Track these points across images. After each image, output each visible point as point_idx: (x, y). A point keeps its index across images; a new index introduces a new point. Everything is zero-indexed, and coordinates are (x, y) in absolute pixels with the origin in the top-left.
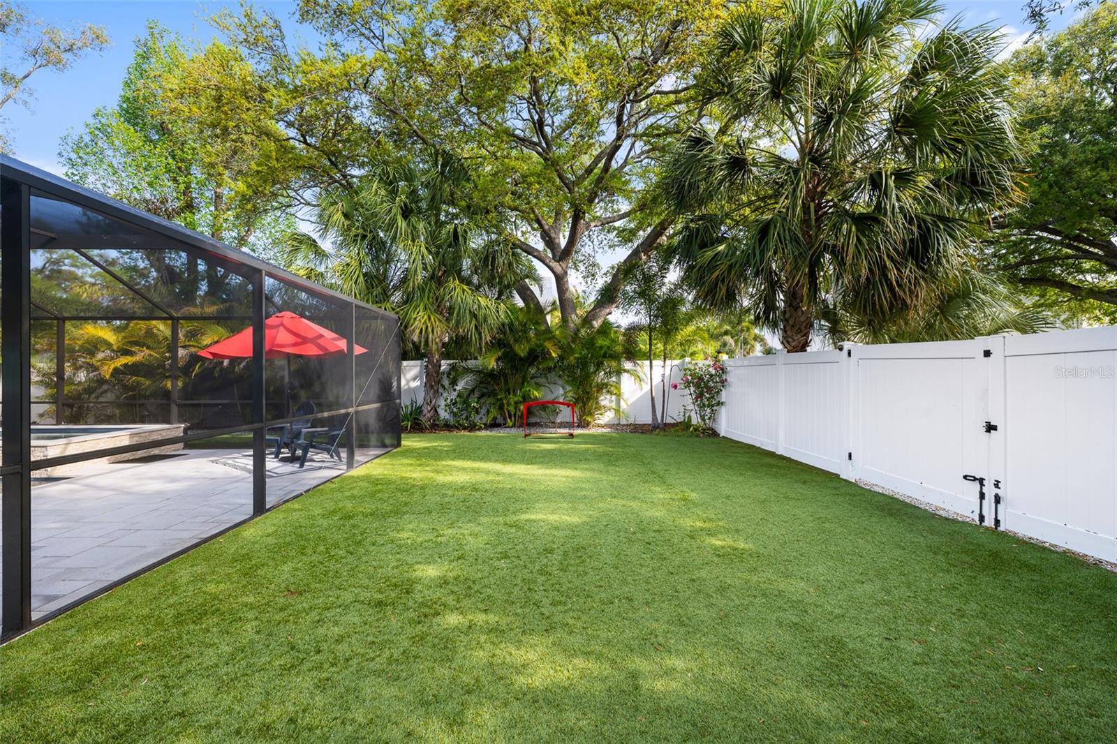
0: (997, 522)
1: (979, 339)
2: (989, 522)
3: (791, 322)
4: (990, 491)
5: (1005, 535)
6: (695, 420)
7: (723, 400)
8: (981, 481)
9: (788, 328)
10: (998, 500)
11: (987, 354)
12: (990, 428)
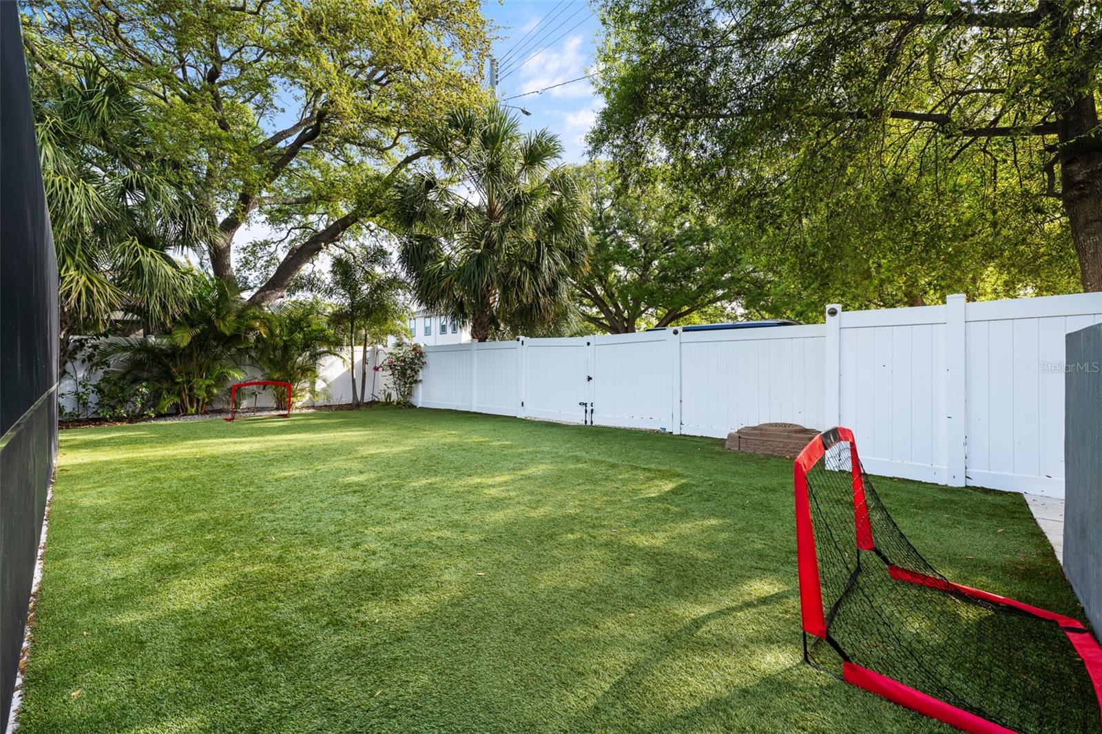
0: (592, 422)
1: (586, 337)
2: (589, 423)
3: (479, 321)
4: (589, 409)
5: (596, 427)
6: (394, 397)
7: (420, 378)
8: (586, 404)
9: (477, 325)
10: (592, 411)
11: (588, 344)
12: (590, 379)
